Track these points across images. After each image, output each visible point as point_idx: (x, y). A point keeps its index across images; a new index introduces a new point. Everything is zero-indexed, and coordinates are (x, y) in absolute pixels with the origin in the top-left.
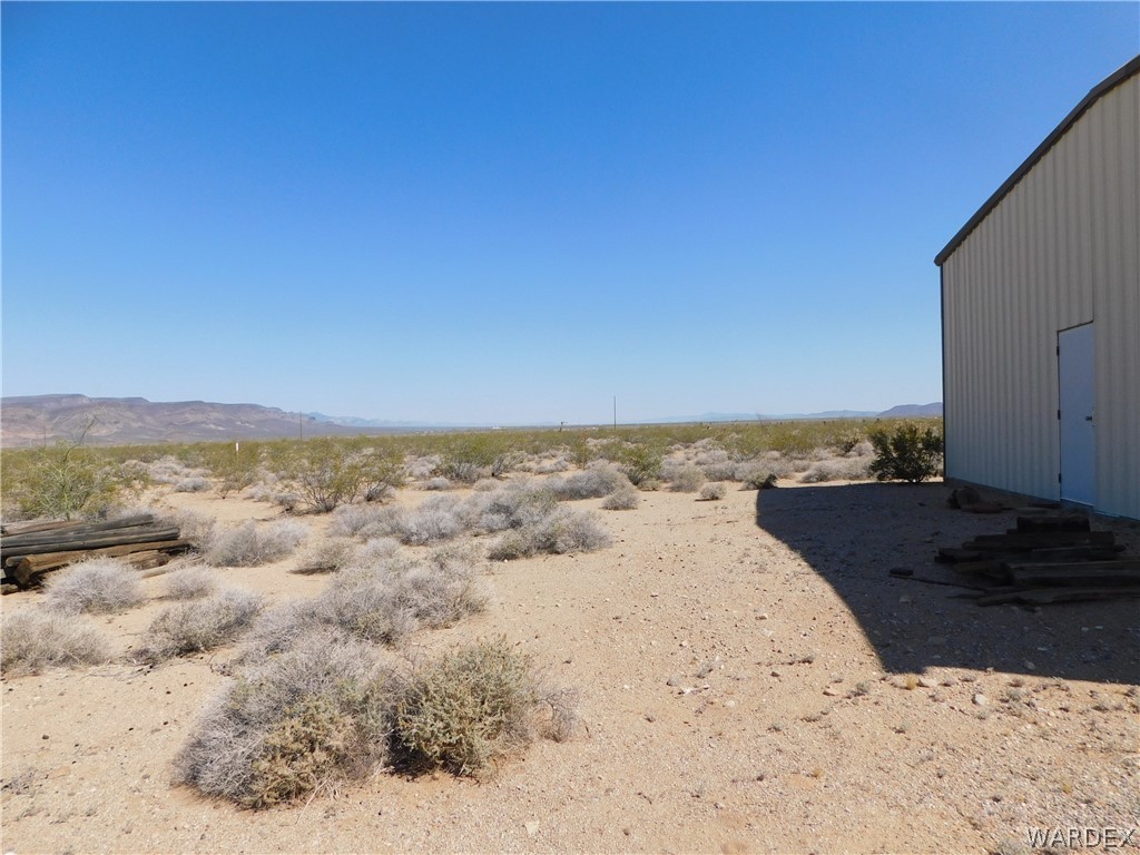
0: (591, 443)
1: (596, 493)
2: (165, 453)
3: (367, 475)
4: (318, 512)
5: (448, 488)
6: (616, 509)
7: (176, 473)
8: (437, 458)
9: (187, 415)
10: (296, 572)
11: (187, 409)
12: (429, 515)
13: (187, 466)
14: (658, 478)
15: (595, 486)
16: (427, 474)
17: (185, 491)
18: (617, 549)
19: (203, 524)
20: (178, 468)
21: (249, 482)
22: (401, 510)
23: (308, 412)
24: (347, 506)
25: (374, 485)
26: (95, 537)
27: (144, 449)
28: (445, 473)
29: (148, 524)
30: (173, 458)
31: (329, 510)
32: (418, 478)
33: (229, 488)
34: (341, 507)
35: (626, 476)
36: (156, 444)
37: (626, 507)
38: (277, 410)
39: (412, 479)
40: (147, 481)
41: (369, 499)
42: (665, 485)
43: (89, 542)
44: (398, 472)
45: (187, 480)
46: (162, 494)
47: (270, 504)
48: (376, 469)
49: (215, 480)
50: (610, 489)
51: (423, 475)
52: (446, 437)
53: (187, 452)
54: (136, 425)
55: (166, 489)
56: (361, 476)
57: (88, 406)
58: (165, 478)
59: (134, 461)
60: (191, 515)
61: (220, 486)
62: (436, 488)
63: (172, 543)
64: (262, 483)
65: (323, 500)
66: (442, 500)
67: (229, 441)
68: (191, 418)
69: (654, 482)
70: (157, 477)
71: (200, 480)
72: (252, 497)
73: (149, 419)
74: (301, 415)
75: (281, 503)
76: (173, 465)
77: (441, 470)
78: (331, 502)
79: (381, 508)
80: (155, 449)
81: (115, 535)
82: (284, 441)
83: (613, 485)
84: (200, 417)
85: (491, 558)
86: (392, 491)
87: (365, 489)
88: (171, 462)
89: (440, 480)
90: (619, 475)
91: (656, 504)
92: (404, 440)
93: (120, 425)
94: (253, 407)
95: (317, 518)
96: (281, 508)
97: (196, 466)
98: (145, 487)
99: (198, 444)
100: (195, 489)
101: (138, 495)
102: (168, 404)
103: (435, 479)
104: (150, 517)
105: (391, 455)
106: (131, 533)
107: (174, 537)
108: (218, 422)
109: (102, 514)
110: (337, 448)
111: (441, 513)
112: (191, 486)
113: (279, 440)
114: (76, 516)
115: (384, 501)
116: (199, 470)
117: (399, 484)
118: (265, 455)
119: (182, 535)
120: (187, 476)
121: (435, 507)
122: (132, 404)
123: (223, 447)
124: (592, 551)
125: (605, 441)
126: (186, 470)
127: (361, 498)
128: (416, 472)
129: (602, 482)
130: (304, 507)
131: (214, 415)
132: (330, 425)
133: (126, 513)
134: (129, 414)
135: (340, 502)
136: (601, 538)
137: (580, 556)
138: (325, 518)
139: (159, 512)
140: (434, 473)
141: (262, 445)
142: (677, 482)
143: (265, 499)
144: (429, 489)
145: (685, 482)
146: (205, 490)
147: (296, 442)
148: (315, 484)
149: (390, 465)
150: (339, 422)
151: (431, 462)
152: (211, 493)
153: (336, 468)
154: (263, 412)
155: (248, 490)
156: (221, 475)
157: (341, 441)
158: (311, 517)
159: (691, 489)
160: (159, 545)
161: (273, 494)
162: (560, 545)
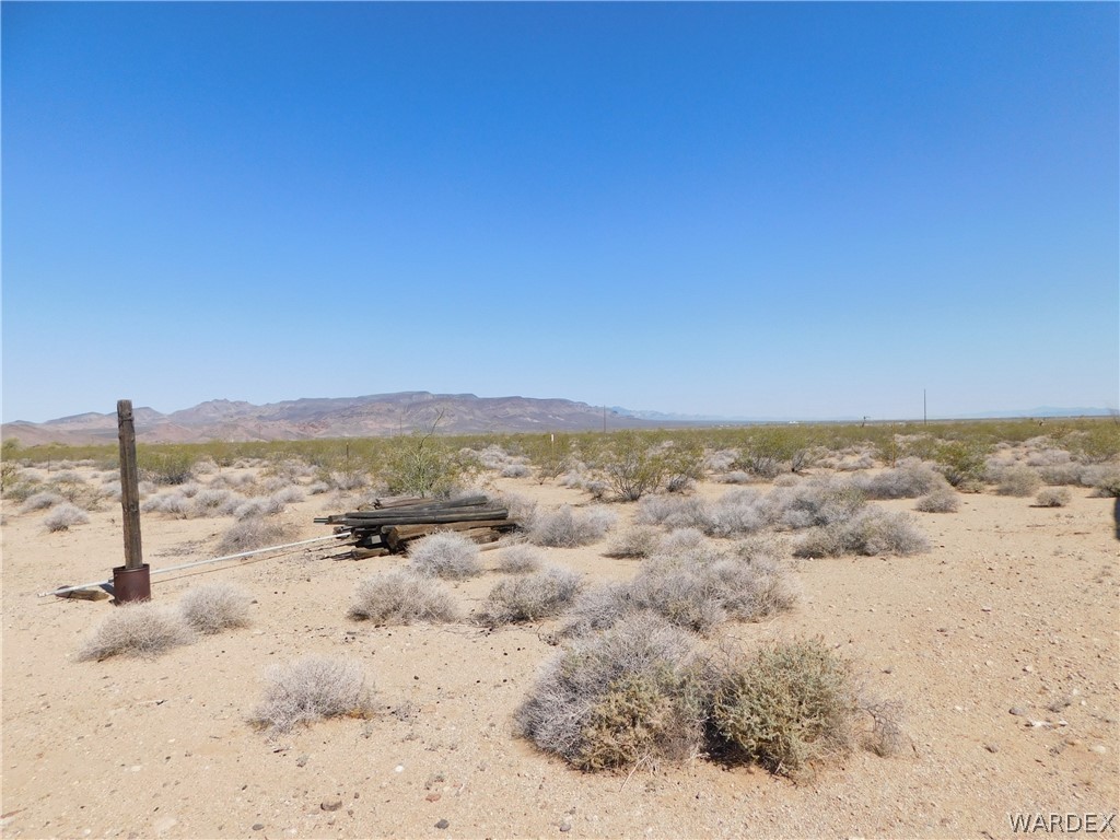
0: (900, 439)
1: (908, 493)
2: (492, 442)
3: (669, 466)
4: (624, 501)
5: (747, 482)
6: (932, 511)
7: (501, 460)
8: (735, 452)
9: (508, 409)
10: (607, 556)
11: (508, 404)
12: (731, 507)
13: (510, 454)
14: (982, 479)
15: (907, 486)
16: (726, 467)
17: (509, 476)
18: (936, 555)
19: (526, 507)
20: (502, 456)
21: (562, 470)
22: (703, 502)
23: (610, 406)
24: (652, 495)
25: (676, 477)
26: (443, 513)
27: (474, 439)
28: (744, 467)
29: (481, 504)
30: (498, 447)
31: (634, 498)
32: (716, 472)
33: (545, 475)
34: (646, 497)
35: (943, 476)
36: (484, 435)
37: (944, 510)
38: (583, 404)
39: (710, 472)
40: (481, 468)
41: (671, 489)
42: (989, 488)
43: (439, 517)
44: (698, 465)
45: (510, 467)
46: (492, 479)
47: (581, 491)
48: (678, 461)
49: (534, 467)
50: (924, 490)
51: (721, 469)
52: (742, 431)
53: (508, 442)
54: (468, 418)
55: (495, 474)
56: (663, 467)
57: (431, 401)
58: (493, 464)
59: (468, 449)
60: (516, 498)
61: (538, 473)
62: (735, 482)
63: (501, 522)
64: (574, 471)
65: (629, 489)
66: (743, 494)
67: (545, 433)
68: (511, 411)
69: (976, 483)
70: (486, 463)
71: (521, 467)
72: (565, 484)
73: (477, 412)
74: (605, 409)
75: (591, 490)
76: (499, 453)
77: (740, 464)
78: (636, 491)
79: (683, 499)
80: (483, 439)
81: (458, 512)
82: (589, 433)
83: (928, 485)
84: (518, 411)
85: (796, 555)
86: (693, 483)
87: (667, 480)
88: (496, 450)
89: (739, 474)
90: (935, 475)
91: (978, 508)
92: (701, 433)
93: (456, 418)
94: (563, 402)
95: (623, 506)
96: (590, 496)
97: (516, 455)
98: (478, 472)
99: (517, 435)
100: (517, 475)
101: (473, 479)
102: (493, 400)
103: (734, 472)
104: (484, 498)
105: (691, 448)
106: (471, 511)
107: (503, 517)
108: (534, 416)
109: (447, 494)
110: (639, 440)
111: (743, 507)
112: (513, 472)
113: (586, 432)
114: (428, 494)
115: (685, 492)
116: (520, 458)
117: (698, 477)
118: (574, 446)
119: (510, 516)
120: (510, 463)
121: (737, 500)
122: (466, 399)
123: (538, 438)
124: (907, 556)
125: (914, 438)
126: (509, 458)
127: (664, 488)
128: (716, 465)
129: (915, 482)
130: (611, 495)
131: (531, 409)
132: (630, 418)
133: (465, 494)
134: (462, 408)
135: (644, 492)
136: (918, 543)
137: (894, 559)
138: (631, 507)
139: (491, 495)
140: (732, 466)
141: (571, 436)
142: (1006, 485)
143: (577, 486)
144: (728, 482)
145: (1015, 485)
146: (525, 477)
147: (601, 435)
148: (621, 474)
149: (689, 458)
150: (638, 416)
151: (729, 456)
152: (530, 479)
153: (641, 460)
154: (570, 406)
155: (562, 478)
156: (538, 463)
157: (641, 434)
158: (618, 504)
159: (1023, 493)
160: (492, 523)
161: (584, 482)
162: (871, 547)
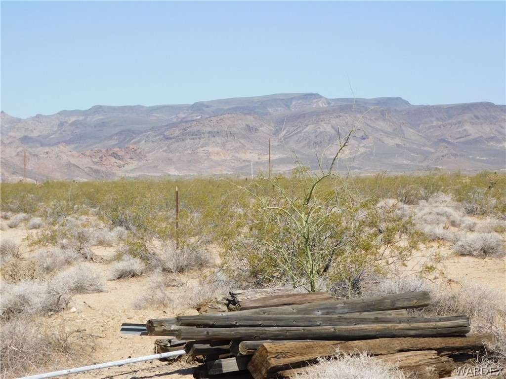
2: (436, 189)
7: (453, 224)
9: (467, 127)
11: (467, 116)
13: (471, 212)
17: (470, 254)
20: (457, 215)
26: (349, 321)
27: (404, 182)
29: (419, 307)
30: (448, 198)
36: (422, 174)
40: (419, 238)
43: (342, 328)
45: (471, 236)
46: (438, 259)
53: (467, 188)
54: (391, 142)
55: (444, 251)
57: (326, 112)
58: (439, 230)
59: (392, 202)
63: (457, 342)
68: (473, 130)
70: (427, 229)
73: (410, 132)
76: (450, 210)
80: (420, 182)
81: (377, 320)
84: (487, 130)
88: (445, 203)
93: (369, 142)
98: (414, 246)
100: (486, 252)
101: (402, 258)
102: (438, 109)
104: (425, 295)
106: (398, 320)
107: (461, 332)
109: (355, 285)
112: (478, 246)
114: (321, 284)
116: (490, 220)
119: (473, 330)
120: (471, 229)
126: (469, 220)
133: (389, 286)
134: (381, 124)
139: (438, 290)
160: (438, 342)
